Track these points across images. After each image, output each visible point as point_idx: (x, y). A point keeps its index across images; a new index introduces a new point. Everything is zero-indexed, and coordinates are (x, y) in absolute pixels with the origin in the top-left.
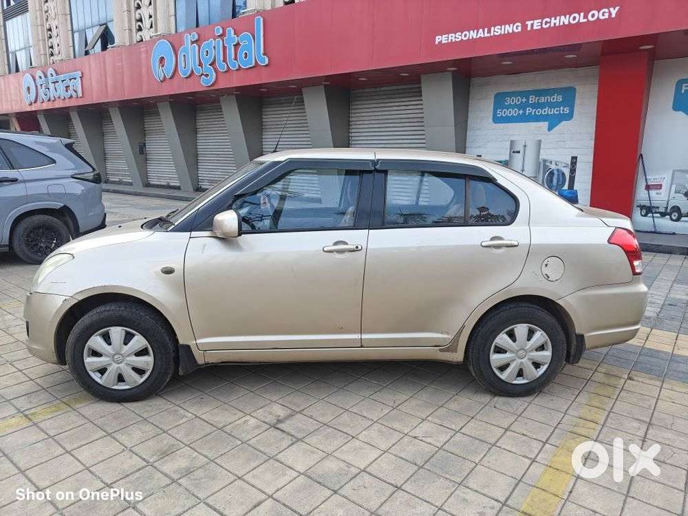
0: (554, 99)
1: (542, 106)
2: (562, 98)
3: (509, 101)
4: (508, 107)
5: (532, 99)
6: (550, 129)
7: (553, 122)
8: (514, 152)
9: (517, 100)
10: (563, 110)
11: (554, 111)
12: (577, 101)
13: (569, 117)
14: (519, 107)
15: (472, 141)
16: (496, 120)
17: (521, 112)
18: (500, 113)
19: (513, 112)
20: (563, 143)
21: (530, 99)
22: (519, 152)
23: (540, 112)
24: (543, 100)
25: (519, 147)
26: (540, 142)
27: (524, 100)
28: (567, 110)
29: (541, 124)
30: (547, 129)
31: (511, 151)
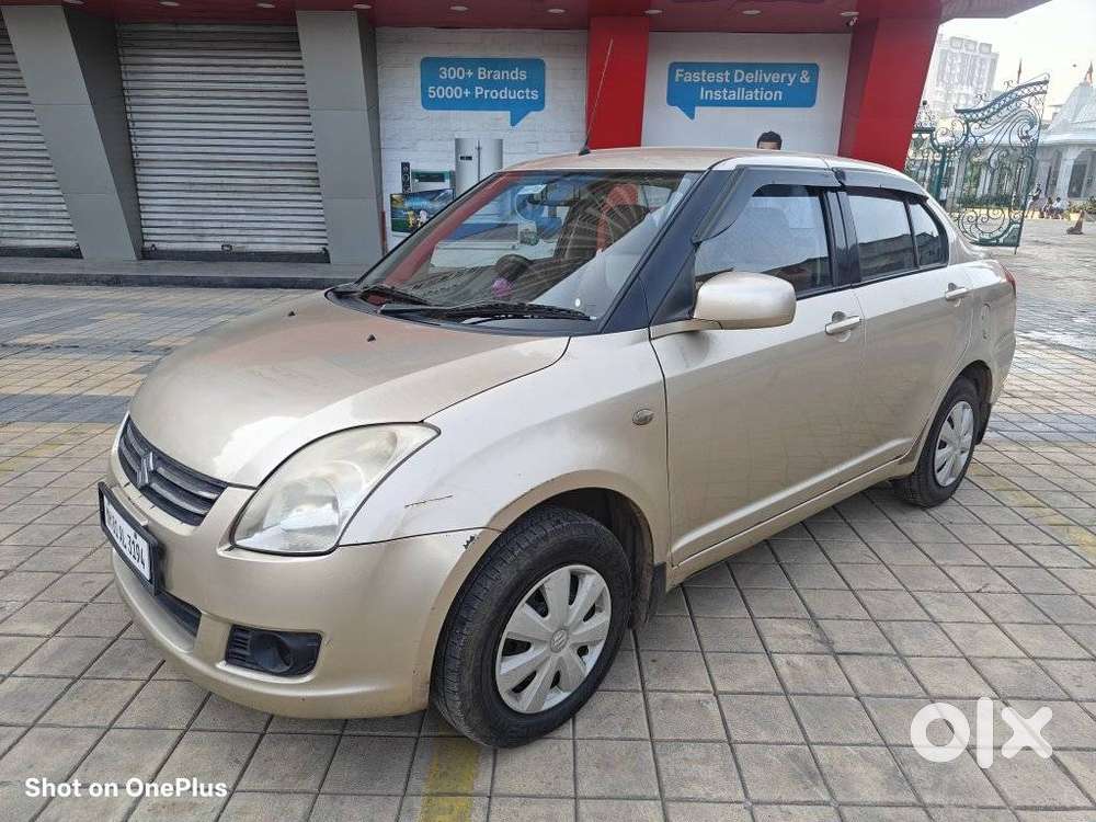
0: (514, 75)
1: (499, 85)
2: (527, 75)
3: (445, 73)
4: (446, 83)
5: (482, 73)
6: (513, 123)
7: (519, 111)
8: (462, 158)
9: (456, 73)
10: (530, 95)
11: (517, 95)
12: (549, 82)
13: (539, 105)
14: (464, 84)
15: (390, 139)
16: (429, 103)
17: (467, 93)
18: (433, 92)
19: (455, 93)
20: (535, 145)
21: (480, 73)
22: (470, 158)
23: (495, 94)
24: (498, 76)
25: (470, 151)
26: (500, 142)
27: (470, 74)
28: (535, 97)
29: (500, 114)
30: (509, 123)
31: (457, 155)
